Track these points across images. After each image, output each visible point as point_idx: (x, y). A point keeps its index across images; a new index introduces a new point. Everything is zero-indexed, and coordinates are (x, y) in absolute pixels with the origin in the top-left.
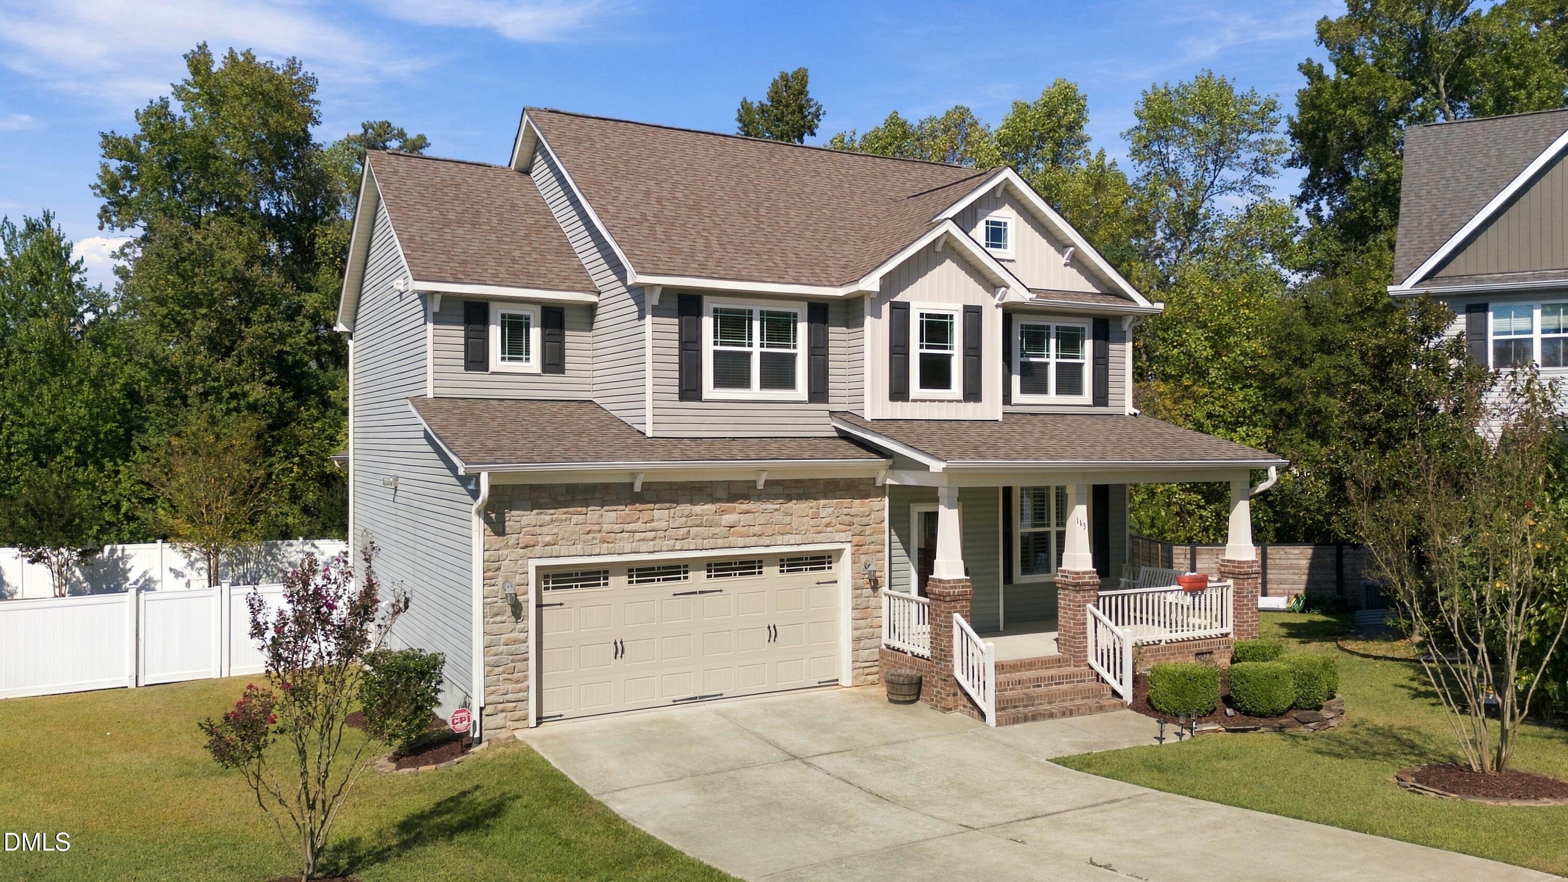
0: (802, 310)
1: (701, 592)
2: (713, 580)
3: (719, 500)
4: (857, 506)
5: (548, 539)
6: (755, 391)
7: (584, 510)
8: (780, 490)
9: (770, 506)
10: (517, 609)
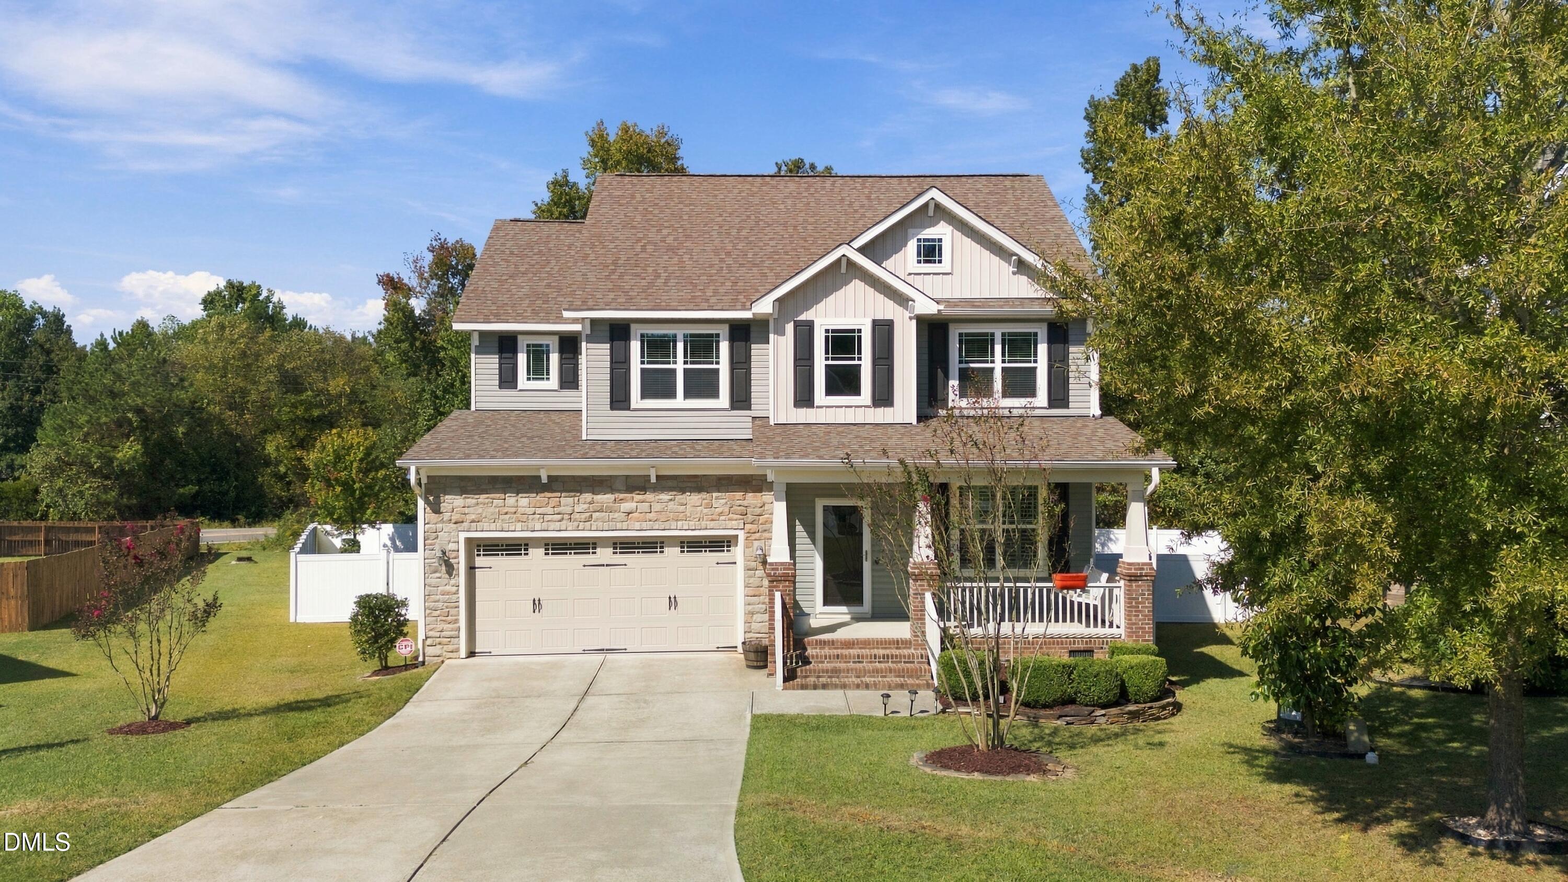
0: (724, 331)
1: (607, 565)
2: (618, 556)
3: (619, 491)
4: (751, 499)
5: (473, 517)
6: (680, 401)
7: (502, 496)
8: (674, 483)
9: (665, 497)
10: (450, 569)
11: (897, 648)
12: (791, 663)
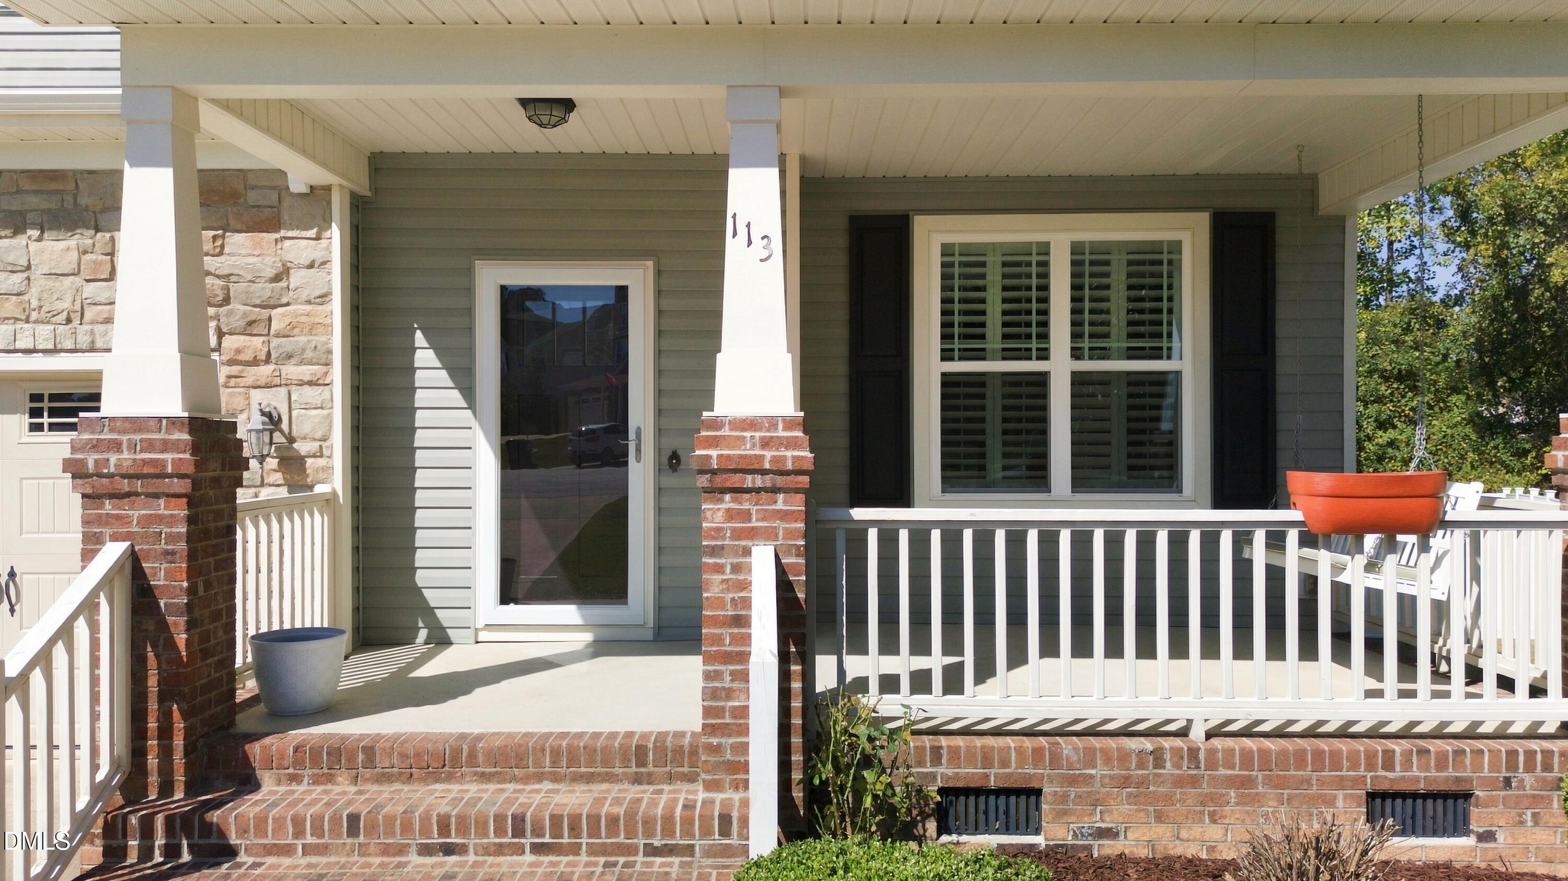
11: (637, 780)
12: (146, 853)
